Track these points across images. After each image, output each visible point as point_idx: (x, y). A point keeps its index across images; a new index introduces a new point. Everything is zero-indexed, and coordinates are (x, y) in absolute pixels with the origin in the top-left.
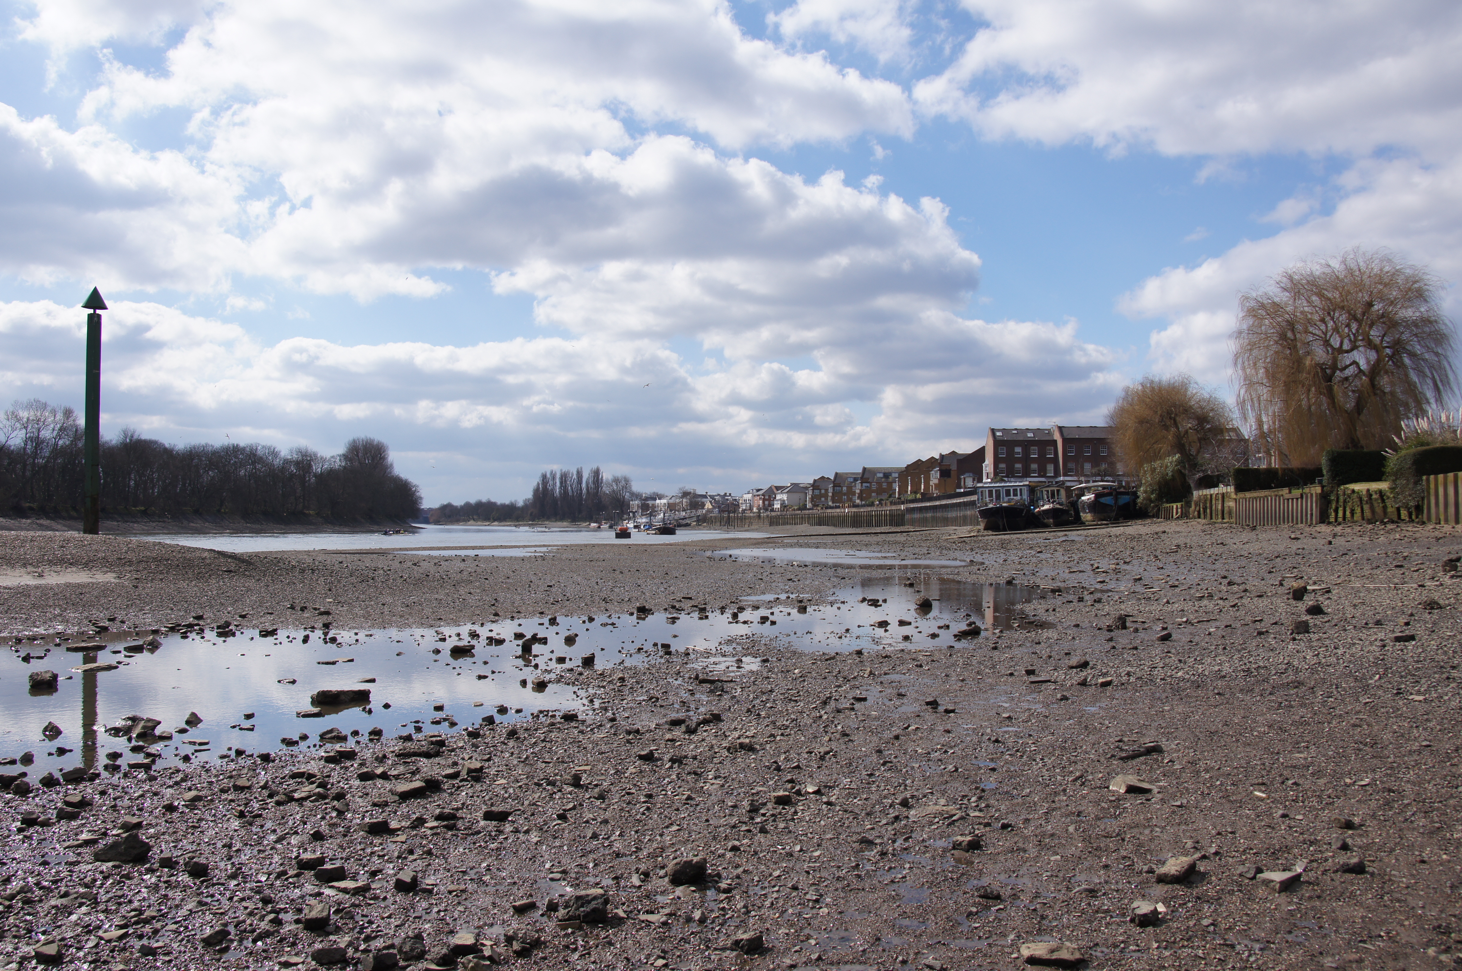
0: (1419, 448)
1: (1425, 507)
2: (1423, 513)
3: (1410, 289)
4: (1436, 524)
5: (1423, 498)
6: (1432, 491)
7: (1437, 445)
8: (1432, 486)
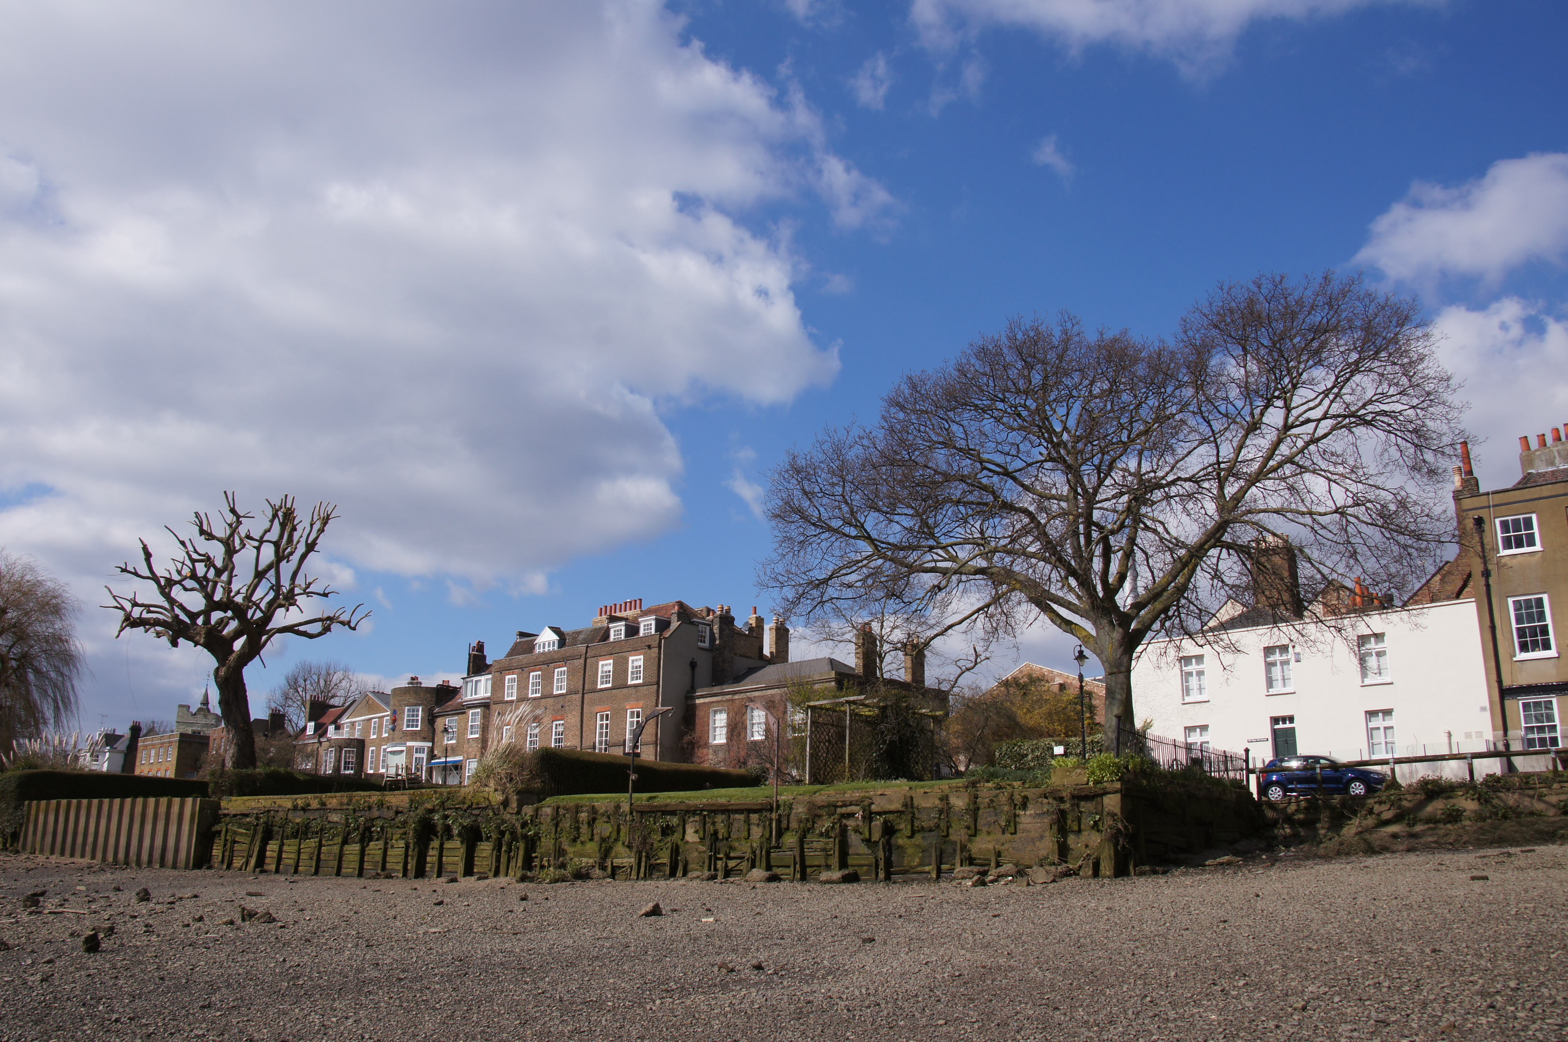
0: (27, 771)
1: (22, 835)
2: (18, 841)
3: (48, 603)
4: (31, 853)
5: (21, 825)
6: (32, 818)
7: (46, 769)
8: (33, 812)
